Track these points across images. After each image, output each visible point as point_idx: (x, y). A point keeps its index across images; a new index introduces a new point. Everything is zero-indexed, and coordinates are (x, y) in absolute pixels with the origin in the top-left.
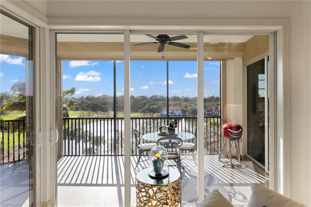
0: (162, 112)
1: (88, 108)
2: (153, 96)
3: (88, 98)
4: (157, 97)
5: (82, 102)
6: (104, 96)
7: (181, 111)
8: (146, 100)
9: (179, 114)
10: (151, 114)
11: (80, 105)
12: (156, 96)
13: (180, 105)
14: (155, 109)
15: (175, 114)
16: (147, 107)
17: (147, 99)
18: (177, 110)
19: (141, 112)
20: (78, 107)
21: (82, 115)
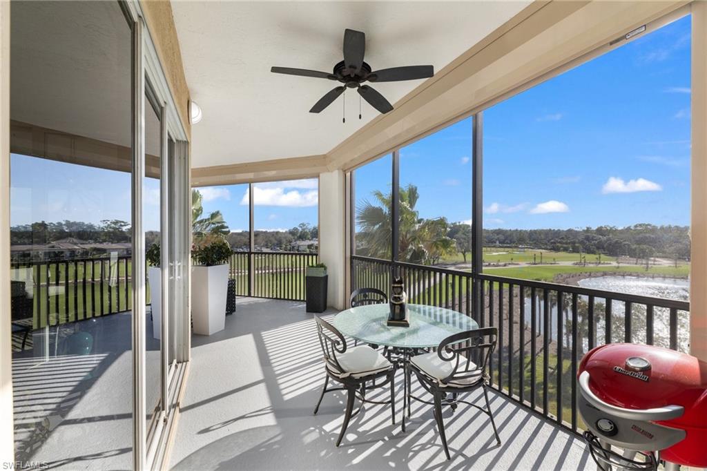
1: (598, 248)
3: (600, 231)
5: (587, 238)
6: (640, 225)
11: (582, 242)
20: (578, 247)
21: (582, 262)
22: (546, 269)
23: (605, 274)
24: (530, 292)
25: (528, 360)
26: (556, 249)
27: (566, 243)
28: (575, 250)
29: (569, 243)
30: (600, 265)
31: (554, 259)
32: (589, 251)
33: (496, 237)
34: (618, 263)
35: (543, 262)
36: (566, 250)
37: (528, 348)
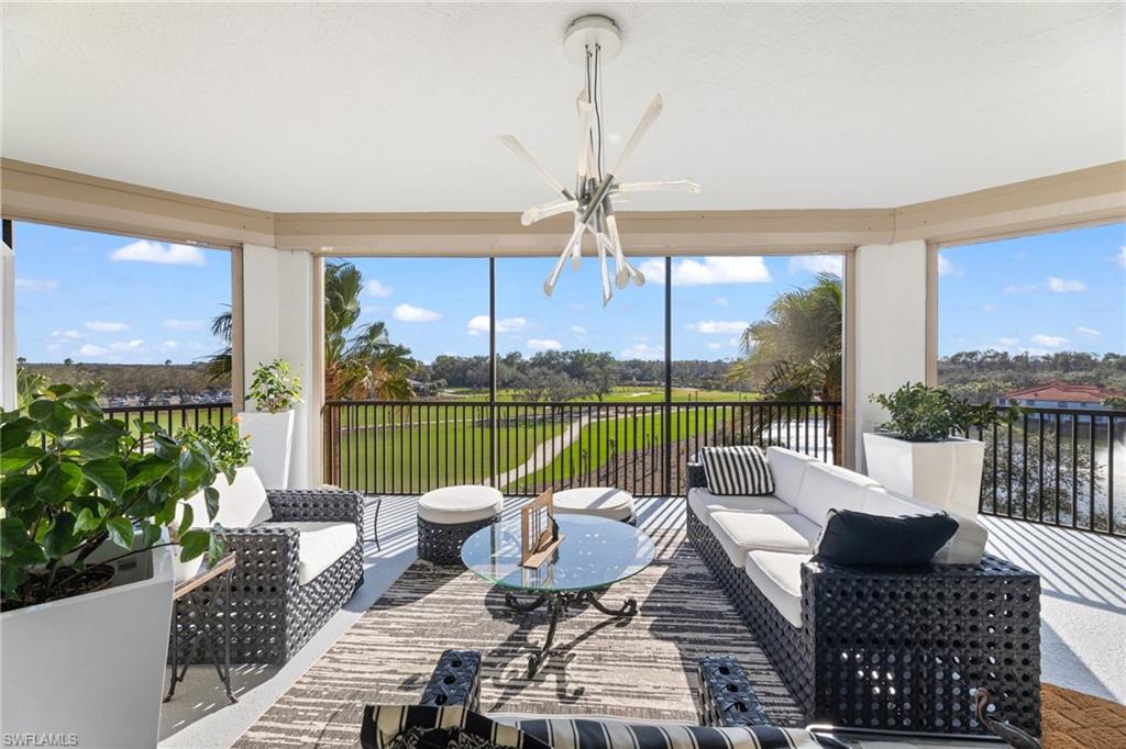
18: (1084, 404)
33: (631, 372)
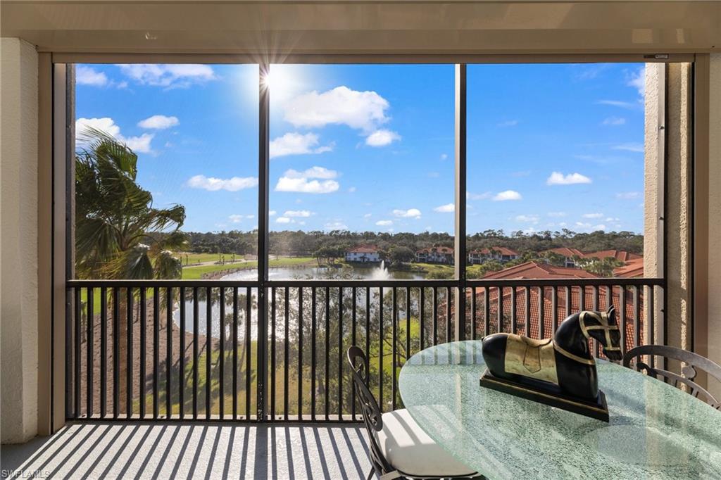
0: (348, 257)
1: (231, 249)
2: (333, 232)
3: (231, 234)
4: (340, 233)
5: (223, 241)
7: (378, 255)
8: (323, 238)
9: (375, 259)
10: (331, 259)
11: (220, 244)
12: (337, 232)
13: (376, 246)
14: (336, 251)
15: (369, 259)
16: (323, 248)
17: (324, 235)
18: (371, 253)
19: (314, 257)
20: (216, 248)
21: (222, 261)
22: (193, 271)
23: (238, 270)
24: (191, 294)
25: (190, 365)
26: (198, 251)
27: (207, 245)
28: (214, 251)
29: (210, 245)
30: (234, 263)
31: (199, 261)
32: (225, 252)
34: (246, 260)
35: (189, 264)
36: (206, 251)
37: (189, 353)
